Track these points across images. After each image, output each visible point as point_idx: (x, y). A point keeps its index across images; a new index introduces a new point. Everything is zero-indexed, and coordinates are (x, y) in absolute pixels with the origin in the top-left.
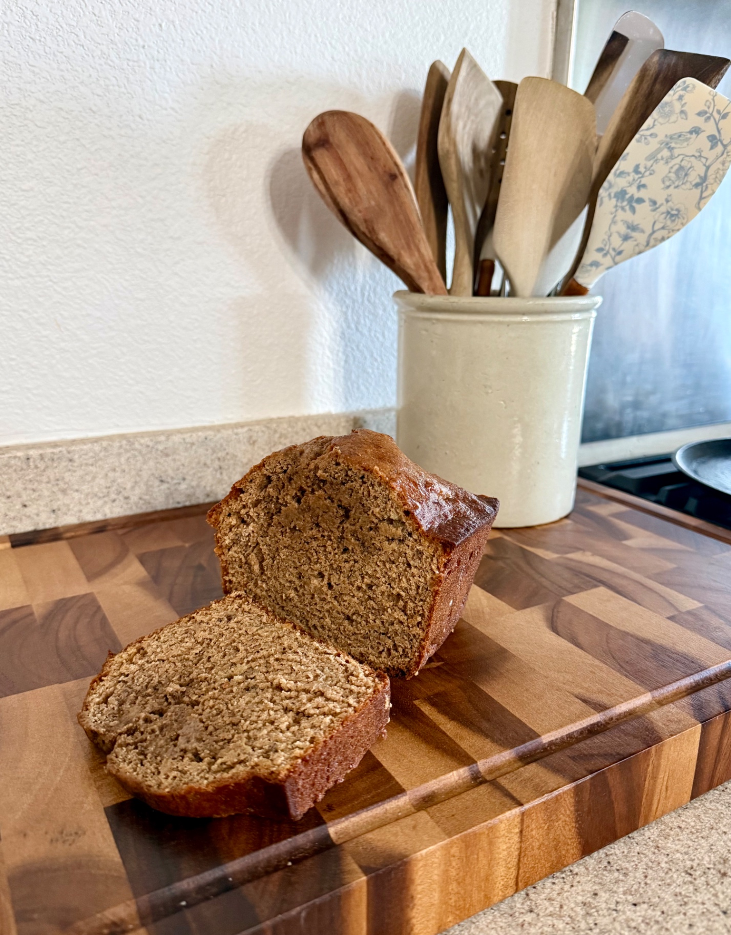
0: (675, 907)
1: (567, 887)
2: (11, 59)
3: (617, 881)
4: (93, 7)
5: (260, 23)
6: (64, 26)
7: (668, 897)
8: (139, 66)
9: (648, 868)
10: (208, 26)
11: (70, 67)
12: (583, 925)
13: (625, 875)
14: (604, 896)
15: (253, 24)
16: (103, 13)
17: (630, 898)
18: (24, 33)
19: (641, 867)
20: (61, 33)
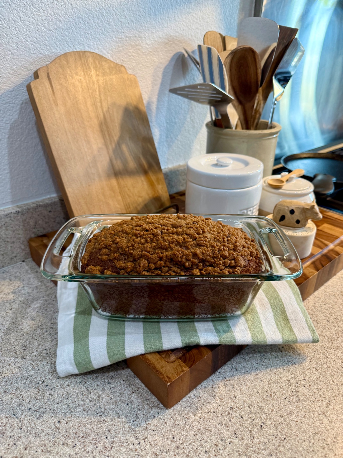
0: (334, 304)
1: (308, 303)
2: (81, 42)
3: (319, 300)
4: (107, 18)
5: (161, 19)
6: (98, 27)
7: (332, 302)
8: (122, 40)
9: (324, 296)
10: (144, 22)
11: (100, 43)
12: (315, 310)
13: (320, 298)
14: (317, 304)
15: (158, 19)
16: (110, 20)
17: (323, 303)
18: (85, 31)
19: (323, 296)
20: (97, 30)
